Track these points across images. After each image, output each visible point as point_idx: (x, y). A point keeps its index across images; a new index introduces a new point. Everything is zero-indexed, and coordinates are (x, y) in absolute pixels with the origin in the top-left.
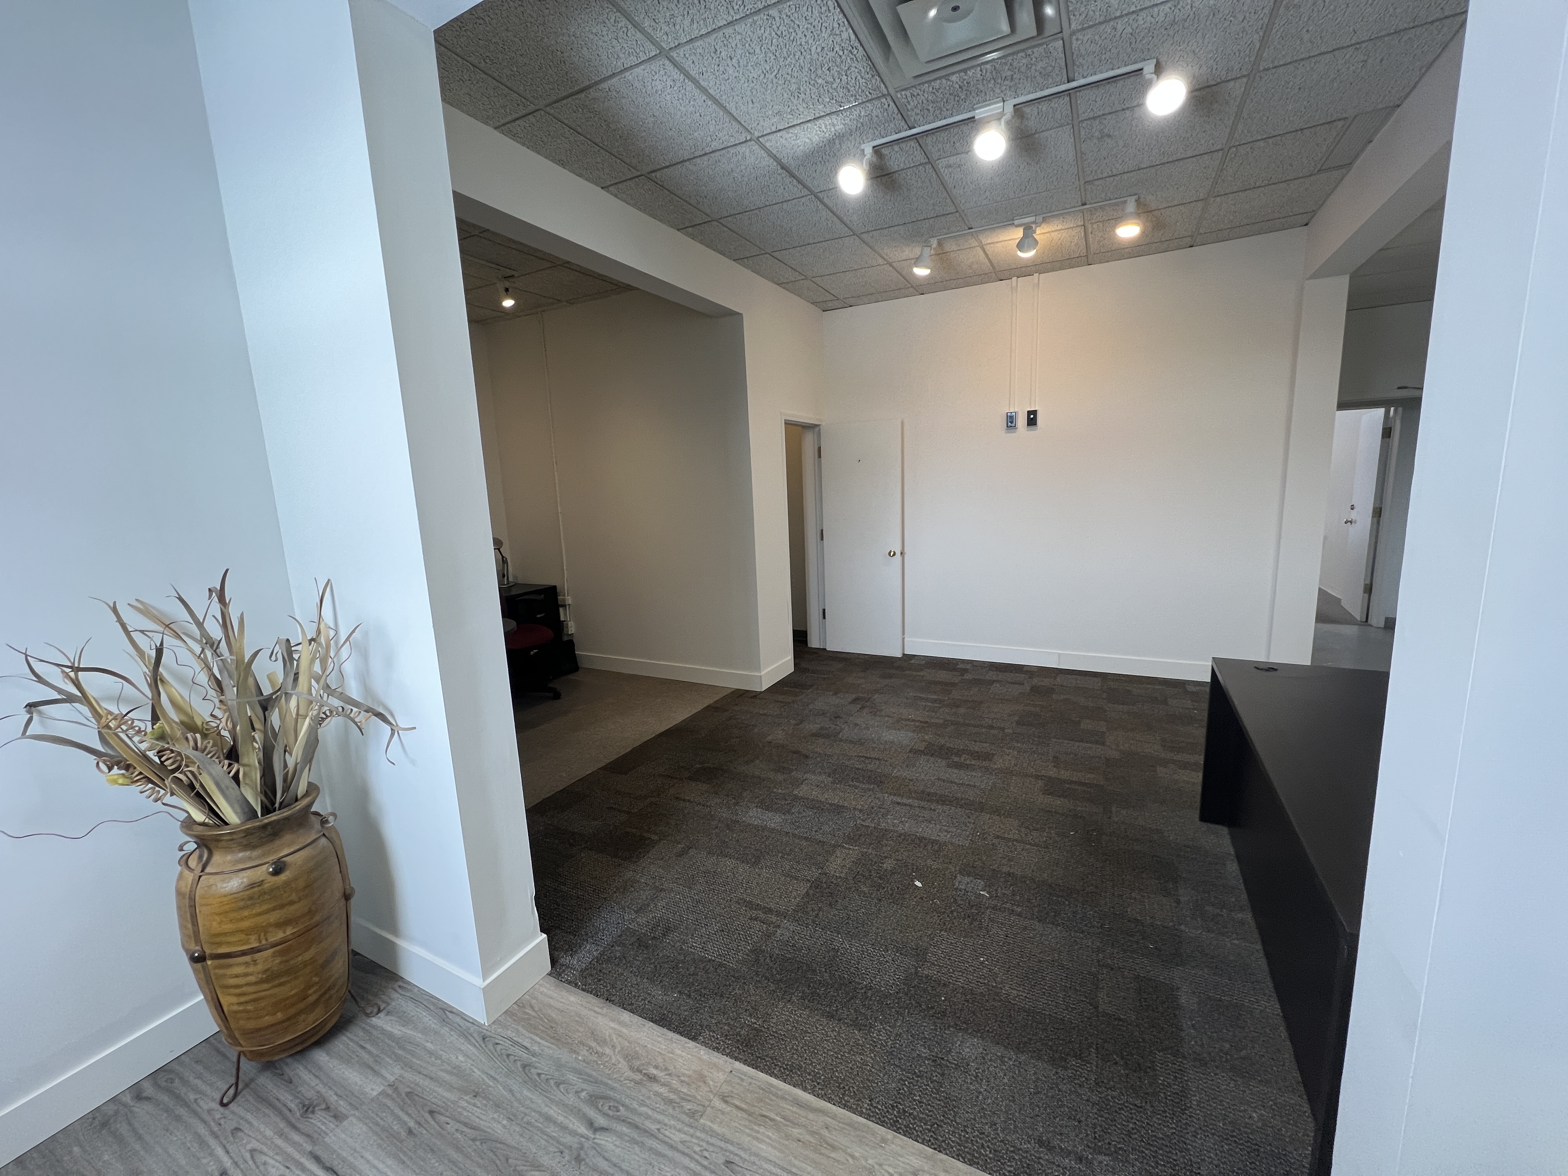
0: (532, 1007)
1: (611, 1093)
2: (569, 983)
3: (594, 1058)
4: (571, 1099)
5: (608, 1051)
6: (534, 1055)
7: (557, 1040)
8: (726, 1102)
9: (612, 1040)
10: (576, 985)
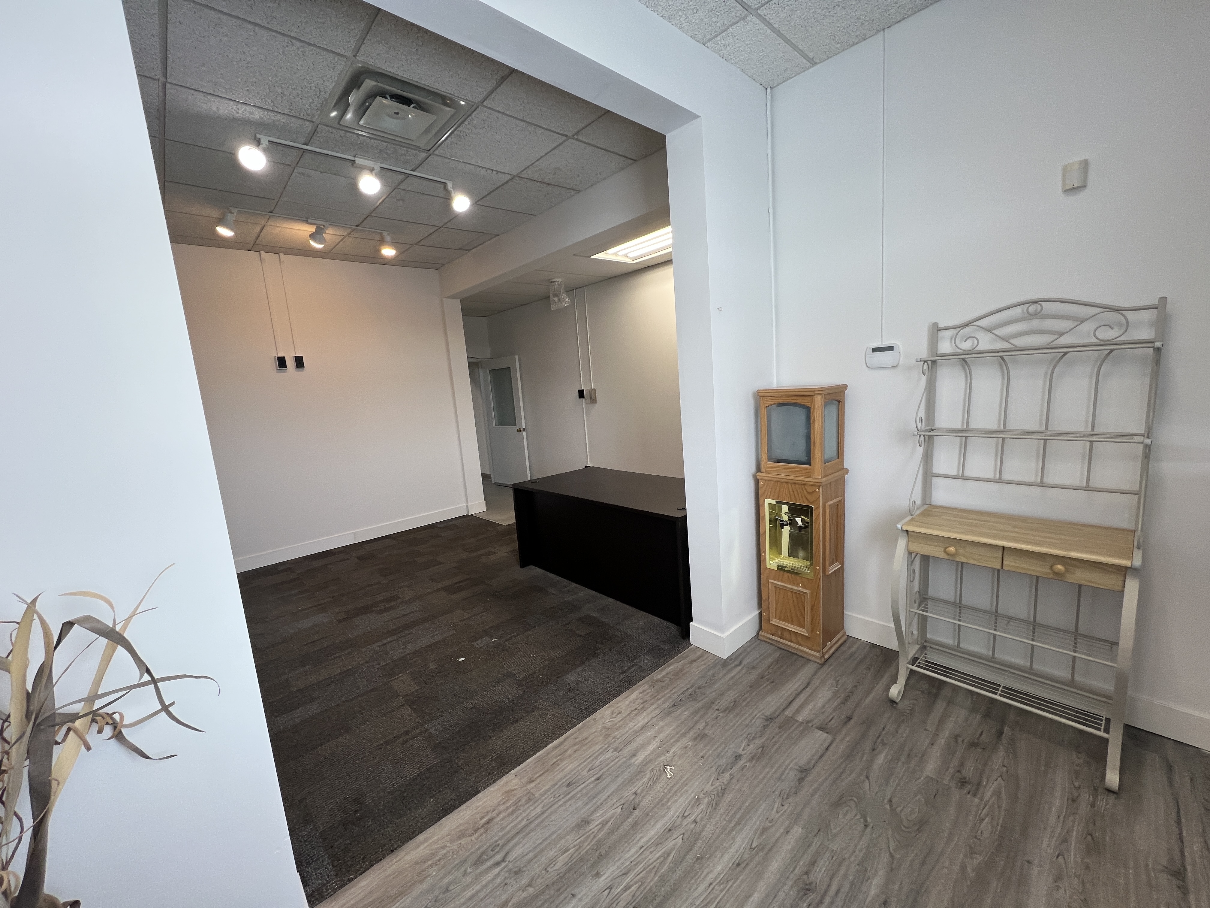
4: (467, 880)
7: (400, 895)
8: (533, 781)
9: (436, 848)
10: (350, 880)
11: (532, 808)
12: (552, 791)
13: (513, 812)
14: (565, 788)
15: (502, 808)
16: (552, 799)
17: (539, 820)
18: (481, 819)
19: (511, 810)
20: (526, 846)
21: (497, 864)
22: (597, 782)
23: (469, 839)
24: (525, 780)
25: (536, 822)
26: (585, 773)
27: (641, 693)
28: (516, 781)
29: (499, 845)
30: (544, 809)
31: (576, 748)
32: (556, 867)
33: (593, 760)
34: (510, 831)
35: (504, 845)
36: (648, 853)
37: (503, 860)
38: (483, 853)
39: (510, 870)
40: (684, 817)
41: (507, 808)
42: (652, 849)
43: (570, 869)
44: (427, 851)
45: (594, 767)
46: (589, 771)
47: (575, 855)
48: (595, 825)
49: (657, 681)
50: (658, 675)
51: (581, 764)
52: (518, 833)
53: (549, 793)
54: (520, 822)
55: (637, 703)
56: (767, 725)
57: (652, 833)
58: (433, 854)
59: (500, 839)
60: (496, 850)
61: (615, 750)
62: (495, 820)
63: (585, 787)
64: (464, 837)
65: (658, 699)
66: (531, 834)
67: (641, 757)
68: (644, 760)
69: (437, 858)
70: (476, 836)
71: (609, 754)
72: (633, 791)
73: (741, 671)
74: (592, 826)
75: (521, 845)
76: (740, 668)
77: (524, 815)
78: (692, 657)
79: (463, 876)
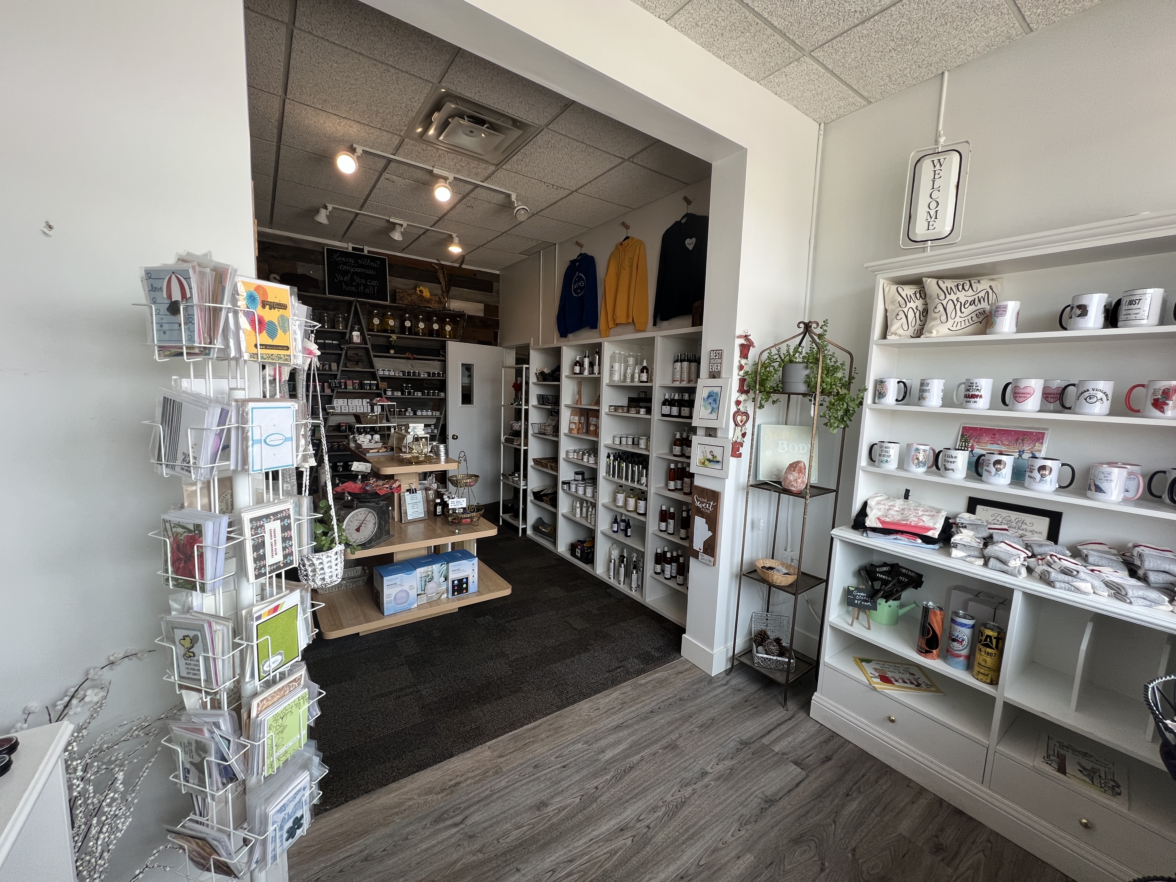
11: (497, 781)
12: (519, 769)
13: (481, 780)
14: (532, 769)
15: (470, 775)
16: (517, 777)
17: (501, 793)
18: (451, 780)
19: (477, 778)
20: (485, 814)
21: (456, 825)
22: (564, 769)
23: (435, 797)
24: (496, 754)
25: (498, 795)
26: (553, 759)
27: (623, 694)
28: (488, 753)
29: (460, 808)
30: (509, 784)
31: (549, 733)
32: (508, 840)
33: (563, 748)
34: (473, 797)
35: (466, 808)
36: (596, 847)
37: (462, 822)
38: (446, 812)
39: (466, 833)
40: (639, 820)
41: (475, 776)
42: (601, 844)
43: (521, 844)
44: (396, 800)
45: (563, 754)
46: (556, 758)
47: (528, 833)
48: (551, 809)
49: (641, 685)
50: (642, 679)
51: (551, 750)
52: (479, 801)
53: (516, 771)
54: (484, 791)
55: (616, 703)
56: (741, 749)
57: (604, 828)
58: (402, 804)
59: (463, 802)
60: (457, 813)
61: (586, 743)
62: (462, 785)
63: (549, 772)
64: (431, 794)
65: (637, 704)
66: (492, 804)
67: (609, 754)
68: (611, 758)
69: (403, 808)
70: (441, 795)
71: (580, 745)
72: (596, 785)
73: (725, 690)
74: (550, 808)
75: (480, 813)
76: (725, 688)
77: (489, 786)
78: (680, 668)
79: (423, 829)
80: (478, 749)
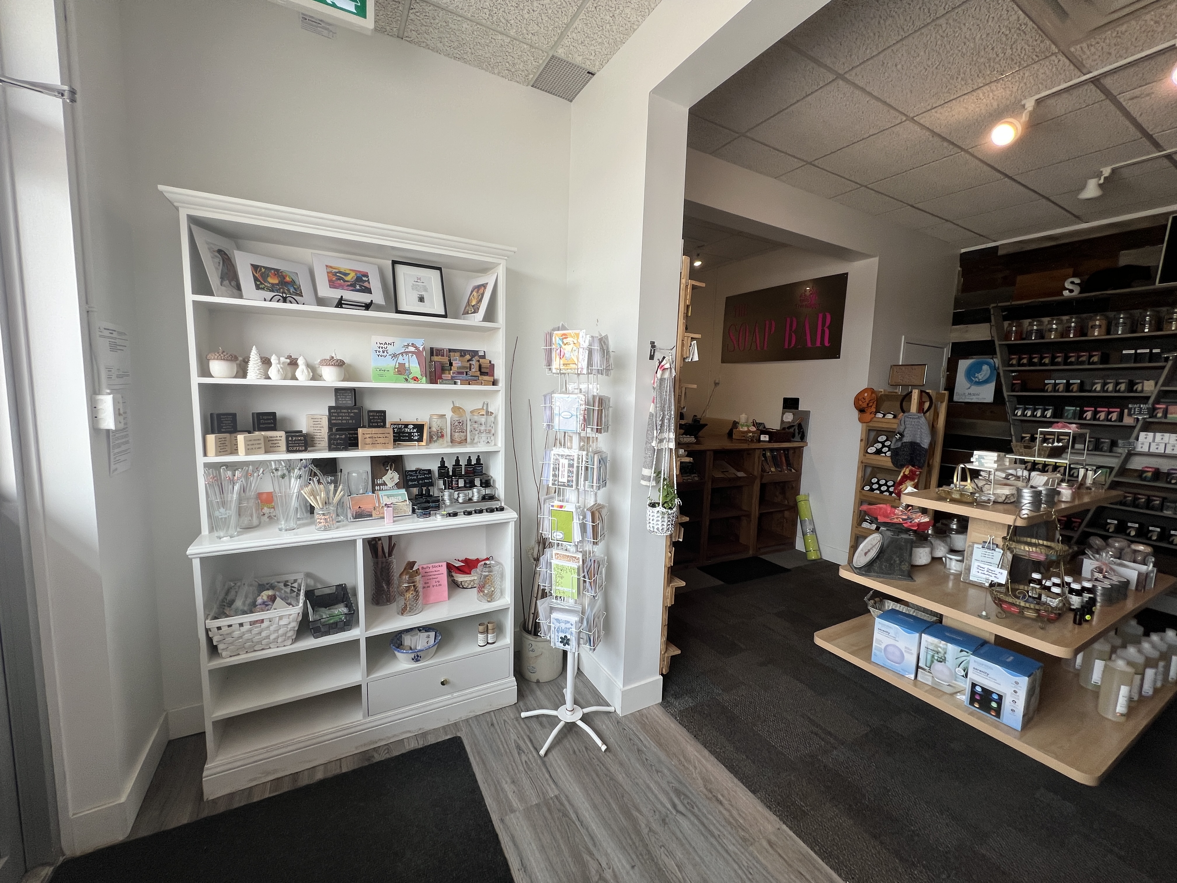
0: (647, 718)
1: (690, 796)
2: (672, 715)
3: (682, 768)
4: (664, 785)
5: (691, 768)
6: (645, 747)
7: (660, 745)
8: (771, 847)
9: (694, 763)
10: (676, 718)
12: (758, 866)
13: (730, 823)
15: (735, 813)
21: (674, 806)
23: (702, 785)
25: (716, 844)
29: (693, 808)
35: (693, 814)
37: (678, 811)
38: (686, 796)
41: (734, 818)
43: (660, 870)
44: (693, 758)
47: (673, 877)
52: (704, 825)
53: (754, 862)
58: (689, 761)
59: (699, 810)
62: (720, 806)
64: (704, 782)
70: (704, 790)
75: (691, 827)
77: (725, 833)
79: (668, 782)
80: (773, 818)
